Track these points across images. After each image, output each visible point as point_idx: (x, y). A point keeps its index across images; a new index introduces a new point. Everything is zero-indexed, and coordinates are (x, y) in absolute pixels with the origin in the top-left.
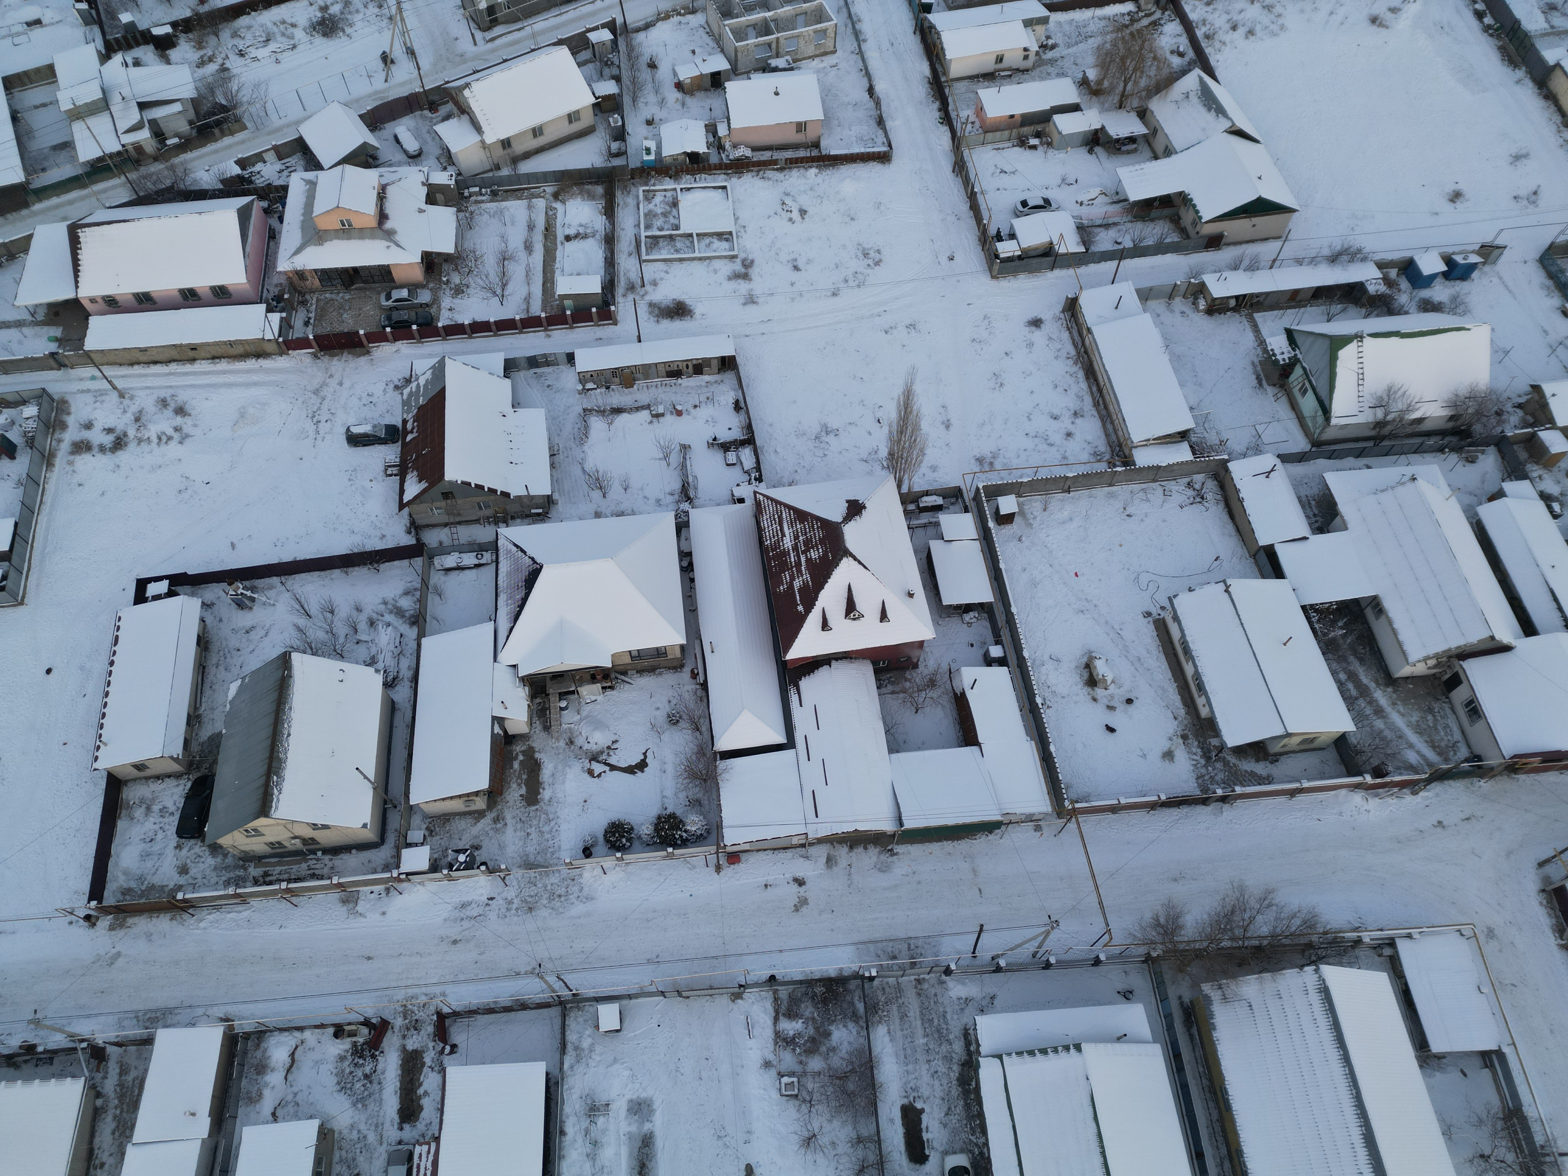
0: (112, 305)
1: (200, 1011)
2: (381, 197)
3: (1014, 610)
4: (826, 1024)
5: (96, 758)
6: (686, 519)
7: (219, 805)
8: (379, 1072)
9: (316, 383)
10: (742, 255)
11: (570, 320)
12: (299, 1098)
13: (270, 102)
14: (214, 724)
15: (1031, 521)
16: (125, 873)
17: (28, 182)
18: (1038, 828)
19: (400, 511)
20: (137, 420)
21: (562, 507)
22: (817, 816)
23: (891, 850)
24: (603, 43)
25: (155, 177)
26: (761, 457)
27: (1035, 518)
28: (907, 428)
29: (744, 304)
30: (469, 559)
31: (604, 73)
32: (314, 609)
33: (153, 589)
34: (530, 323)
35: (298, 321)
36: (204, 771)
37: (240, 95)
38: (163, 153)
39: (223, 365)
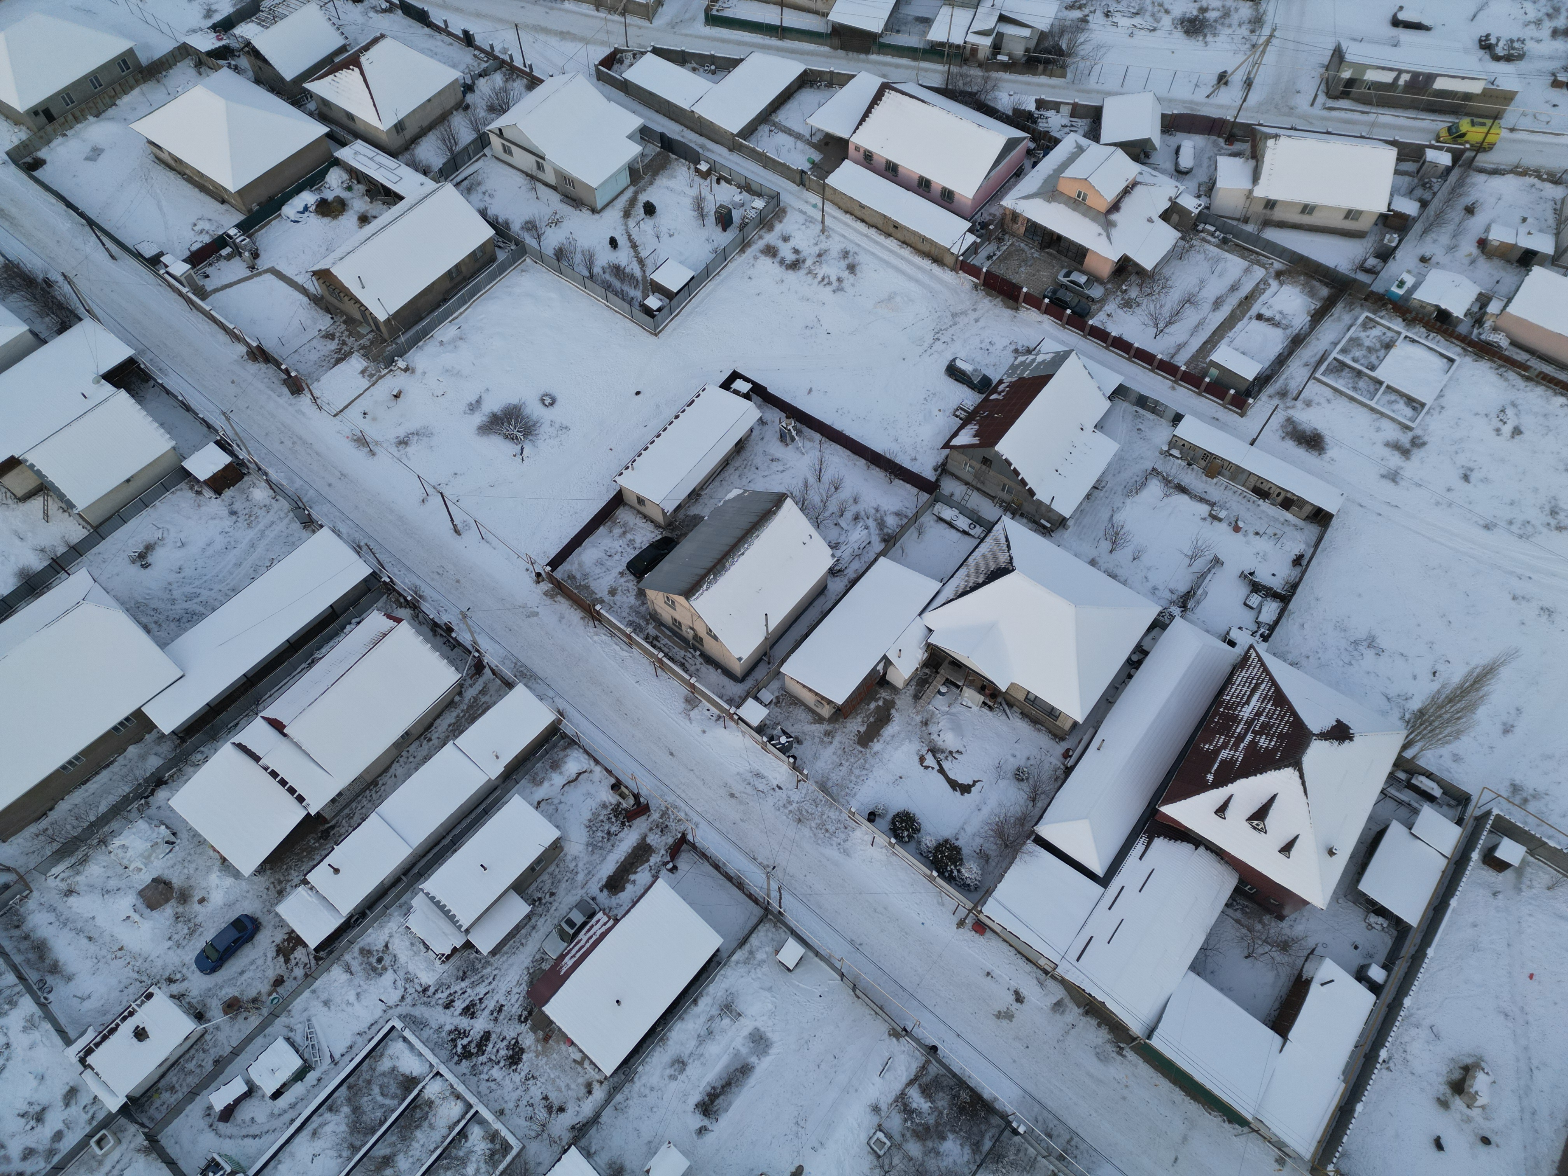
0: (868, 160)
1: (551, 694)
2: (1127, 191)
3: (1430, 952)
4: (948, 1127)
5: (621, 474)
6: (1167, 621)
7: (665, 566)
8: (618, 837)
9: (959, 308)
10: (1418, 432)
11: (1203, 387)
12: (561, 807)
13: (1099, 66)
14: (703, 509)
15: (1524, 887)
16: (580, 565)
17: (881, 35)
18: (1281, 1161)
19: (943, 448)
20: (820, 255)
21: (1067, 535)
22: (1078, 960)
23: (1122, 1049)
24: (1436, 165)
25: (968, 79)
26: (1283, 620)
27: (1530, 887)
28: (1460, 701)
29: (1383, 476)
30: (963, 523)
31: (1415, 192)
32: (826, 478)
33: (740, 385)
34: (1167, 368)
35: (983, 253)
36: (673, 535)
37: (1081, 47)
38: (990, 64)
39: (906, 252)
